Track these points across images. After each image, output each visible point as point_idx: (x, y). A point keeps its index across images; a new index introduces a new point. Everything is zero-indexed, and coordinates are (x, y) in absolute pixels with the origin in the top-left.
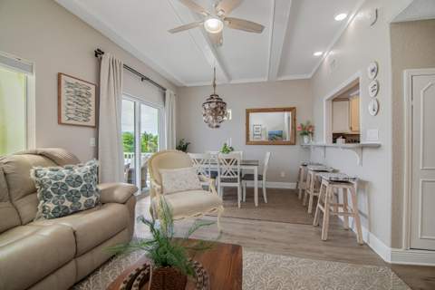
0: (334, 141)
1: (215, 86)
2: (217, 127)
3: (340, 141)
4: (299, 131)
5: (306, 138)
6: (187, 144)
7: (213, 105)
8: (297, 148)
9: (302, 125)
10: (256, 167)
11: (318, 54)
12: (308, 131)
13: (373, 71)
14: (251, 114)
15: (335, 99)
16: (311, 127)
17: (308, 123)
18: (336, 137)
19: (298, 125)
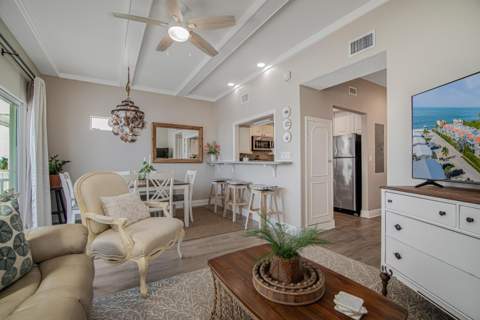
0: (241, 160)
1: (128, 89)
2: (133, 141)
3: (246, 160)
4: (206, 149)
5: (213, 157)
6: (64, 163)
7: (131, 114)
8: (203, 165)
9: (208, 145)
10: (186, 187)
11: (231, 84)
12: (214, 150)
13: (287, 112)
14: (158, 129)
15: (241, 126)
16: (216, 147)
17: (215, 143)
18: (242, 156)
19: (205, 144)
